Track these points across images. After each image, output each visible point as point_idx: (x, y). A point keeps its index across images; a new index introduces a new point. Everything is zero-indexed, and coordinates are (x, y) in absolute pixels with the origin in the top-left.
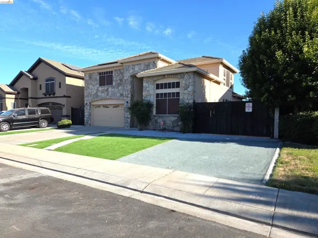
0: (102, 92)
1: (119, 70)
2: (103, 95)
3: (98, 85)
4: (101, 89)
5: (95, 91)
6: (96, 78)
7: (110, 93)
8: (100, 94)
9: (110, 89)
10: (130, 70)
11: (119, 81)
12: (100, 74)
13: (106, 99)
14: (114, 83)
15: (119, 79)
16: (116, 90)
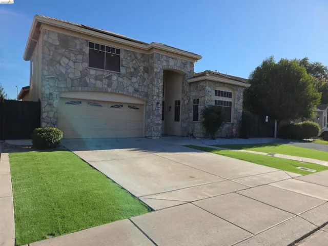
0: (96, 78)
1: (134, 53)
2: (99, 84)
3: (87, 65)
4: (93, 72)
5: (78, 74)
6: (81, 49)
7: (115, 84)
8: (93, 81)
9: (114, 78)
10: (163, 62)
11: (132, 70)
12: (91, 45)
13: (106, 92)
14: (123, 70)
15: (133, 67)
16: (126, 82)
